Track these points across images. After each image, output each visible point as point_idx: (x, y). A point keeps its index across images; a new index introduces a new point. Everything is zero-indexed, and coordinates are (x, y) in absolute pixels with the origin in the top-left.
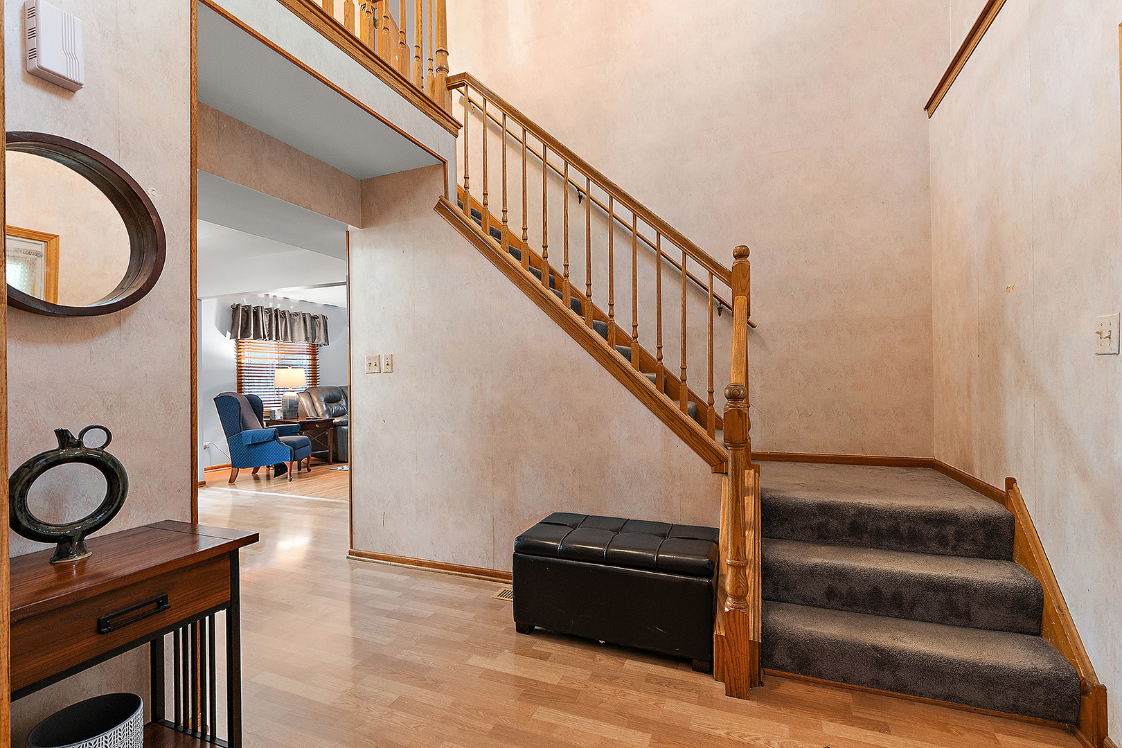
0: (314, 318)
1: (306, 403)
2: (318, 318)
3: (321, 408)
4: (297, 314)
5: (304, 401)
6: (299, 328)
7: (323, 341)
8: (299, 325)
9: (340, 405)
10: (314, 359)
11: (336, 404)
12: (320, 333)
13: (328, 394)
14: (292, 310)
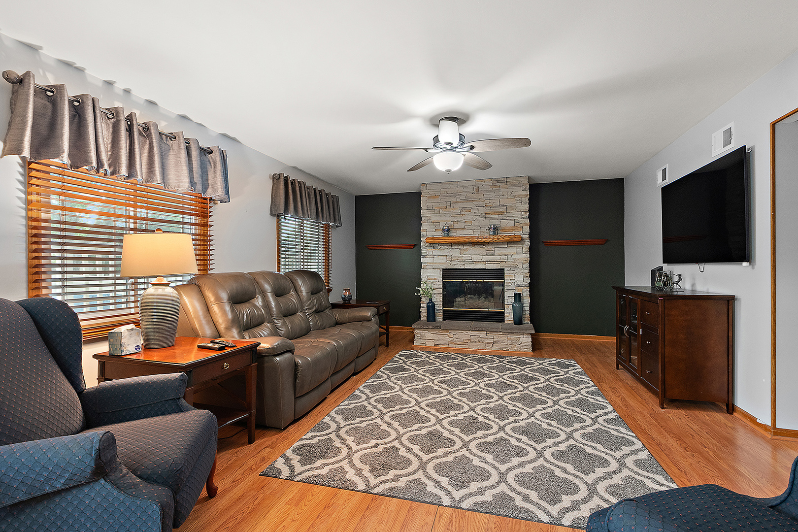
0: (206, 152)
1: (193, 306)
2: (211, 152)
3: (222, 314)
4: (173, 137)
5: (191, 304)
6: (177, 163)
7: (220, 192)
8: (177, 156)
9: (256, 307)
10: (205, 225)
11: (247, 305)
12: (215, 178)
13: (234, 286)
14: (164, 127)
